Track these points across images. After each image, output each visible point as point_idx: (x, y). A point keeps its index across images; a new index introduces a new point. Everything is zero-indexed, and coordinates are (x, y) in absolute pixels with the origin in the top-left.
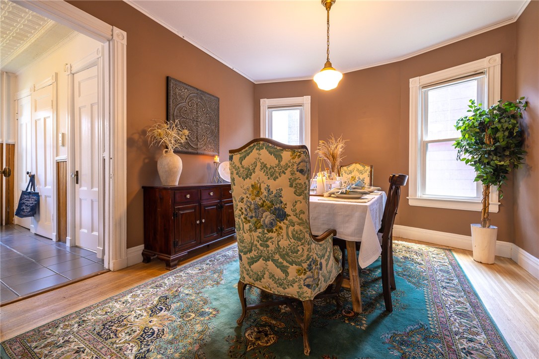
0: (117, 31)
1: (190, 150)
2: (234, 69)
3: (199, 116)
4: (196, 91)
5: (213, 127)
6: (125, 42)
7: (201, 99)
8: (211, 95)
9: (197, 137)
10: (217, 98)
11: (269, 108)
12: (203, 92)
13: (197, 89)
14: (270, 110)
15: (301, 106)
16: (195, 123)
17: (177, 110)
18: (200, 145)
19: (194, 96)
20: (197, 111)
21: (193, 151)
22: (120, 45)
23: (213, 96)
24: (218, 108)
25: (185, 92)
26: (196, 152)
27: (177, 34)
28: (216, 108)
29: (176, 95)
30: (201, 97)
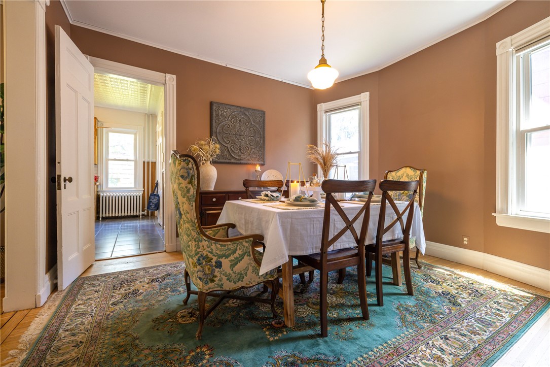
0: (168, 76)
1: (233, 161)
2: (284, 81)
3: (242, 131)
4: (239, 109)
5: (258, 139)
6: (175, 83)
7: (245, 114)
8: (255, 110)
9: (240, 149)
10: (262, 111)
11: (326, 112)
12: (246, 109)
13: (240, 107)
14: (328, 114)
15: (358, 105)
16: (238, 137)
17: (220, 127)
18: (243, 156)
19: (238, 114)
20: (240, 126)
21: (235, 161)
22: (171, 86)
23: (258, 110)
24: (264, 120)
25: (228, 112)
26: (239, 162)
27: (220, 64)
28: (261, 120)
29: (219, 115)
30: (245, 113)
